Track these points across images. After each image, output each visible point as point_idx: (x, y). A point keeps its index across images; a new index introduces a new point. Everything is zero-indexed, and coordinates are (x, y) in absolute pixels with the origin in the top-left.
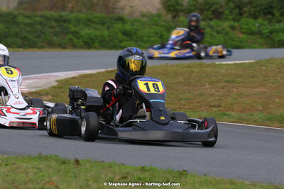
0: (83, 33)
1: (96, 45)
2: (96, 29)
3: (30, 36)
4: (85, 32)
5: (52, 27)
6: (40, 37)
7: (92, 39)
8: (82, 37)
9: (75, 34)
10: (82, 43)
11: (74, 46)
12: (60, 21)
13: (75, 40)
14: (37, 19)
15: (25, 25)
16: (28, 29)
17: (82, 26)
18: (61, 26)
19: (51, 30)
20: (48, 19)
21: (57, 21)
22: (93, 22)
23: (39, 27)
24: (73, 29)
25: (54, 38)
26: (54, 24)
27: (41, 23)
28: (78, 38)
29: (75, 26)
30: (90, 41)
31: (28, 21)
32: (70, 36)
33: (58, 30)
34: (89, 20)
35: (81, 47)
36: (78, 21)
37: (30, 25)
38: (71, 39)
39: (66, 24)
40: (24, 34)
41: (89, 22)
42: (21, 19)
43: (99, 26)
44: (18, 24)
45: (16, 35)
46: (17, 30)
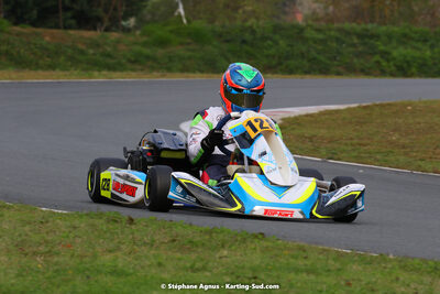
0: (395, 53)
1: (414, 70)
2: (414, 48)
3: (321, 58)
4: (399, 52)
5: (354, 45)
6: (335, 58)
7: (408, 62)
8: (394, 59)
9: (385, 55)
10: (393, 68)
11: (383, 73)
12: (365, 36)
13: (384, 64)
14: (332, 33)
15: (316, 41)
16: (320, 48)
18: (365, 44)
19: (351, 49)
20: (348, 33)
21: (359, 36)
22: (412, 39)
23: (334, 45)
24: (382, 48)
25: (355, 60)
26: (356, 41)
27: (337, 39)
28: (388, 61)
29: (385, 45)
30: (405, 65)
31: (321, 36)
32: (377, 58)
33: (360, 49)
34: (405, 35)
35: (392, 75)
36: (390, 37)
37: (323, 42)
38: (378, 62)
39: (372, 41)
40: (314, 54)
41: (405, 39)
42: (309, 33)
43: (420, 45)
44: (305, 40)
45: (303, 55)
46: (304, 49)
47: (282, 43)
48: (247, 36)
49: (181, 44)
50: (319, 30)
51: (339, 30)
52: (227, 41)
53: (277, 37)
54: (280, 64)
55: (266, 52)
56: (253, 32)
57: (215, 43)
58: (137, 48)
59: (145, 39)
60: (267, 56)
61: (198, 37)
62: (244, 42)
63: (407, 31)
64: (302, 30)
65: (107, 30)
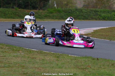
0: (102, 15)
1: (106, 19)
2: (106, 14)
3: (86, 16)
4: (103, 15)
5: (93, 13)
6: (89, 16)
7: (105, 17)
8: (102, 16)
9: (100, 15)
10: (102, 18)
11: (100, 19)
12: (95, 11)
13: (100, 17)
14: (88, 11)
15: (85, 12)
16: (86, 14)
17: (102, 13)
18: (96, 13)
19: (92, 14)
20: (92, 11)
21: (94, 11)
22: (106, 12)
23: (89, 13)
24: (99, 14)
25: (93, 16)
26: (93, 12)
27: (90, 12)
28: (101, 17)
30: (104, 18)
31: (86, 11)
32: (98, 16)
33: (95, 14)
34: (104, 11)
35: (102, 20)
36: (101, 11)
37: (86, 12)
38: (98, 17)
39: (97, 13)
40: (84, 15)
41: (104, 12)
42: (83, 11)
43: (107, 13)
44: (83, 12)
45: (82, 15)
46: (82, 14)
47: (78, 13)
48: (70, 11)
49: (56, 13)
50: (85, 10)
51: (90, 10)
52: (65, 12)
53: (76, 11)
54: (77, 17)
55: (74, 15)
56: (71, 10)
57: (63, 13)
58: (46, 14)
59: (47, 12)
60: (74, 16)
61: (59, 11)
62: (69, 12)
63: (105, 10)
64: (82, 10)
65: (39, 10)
